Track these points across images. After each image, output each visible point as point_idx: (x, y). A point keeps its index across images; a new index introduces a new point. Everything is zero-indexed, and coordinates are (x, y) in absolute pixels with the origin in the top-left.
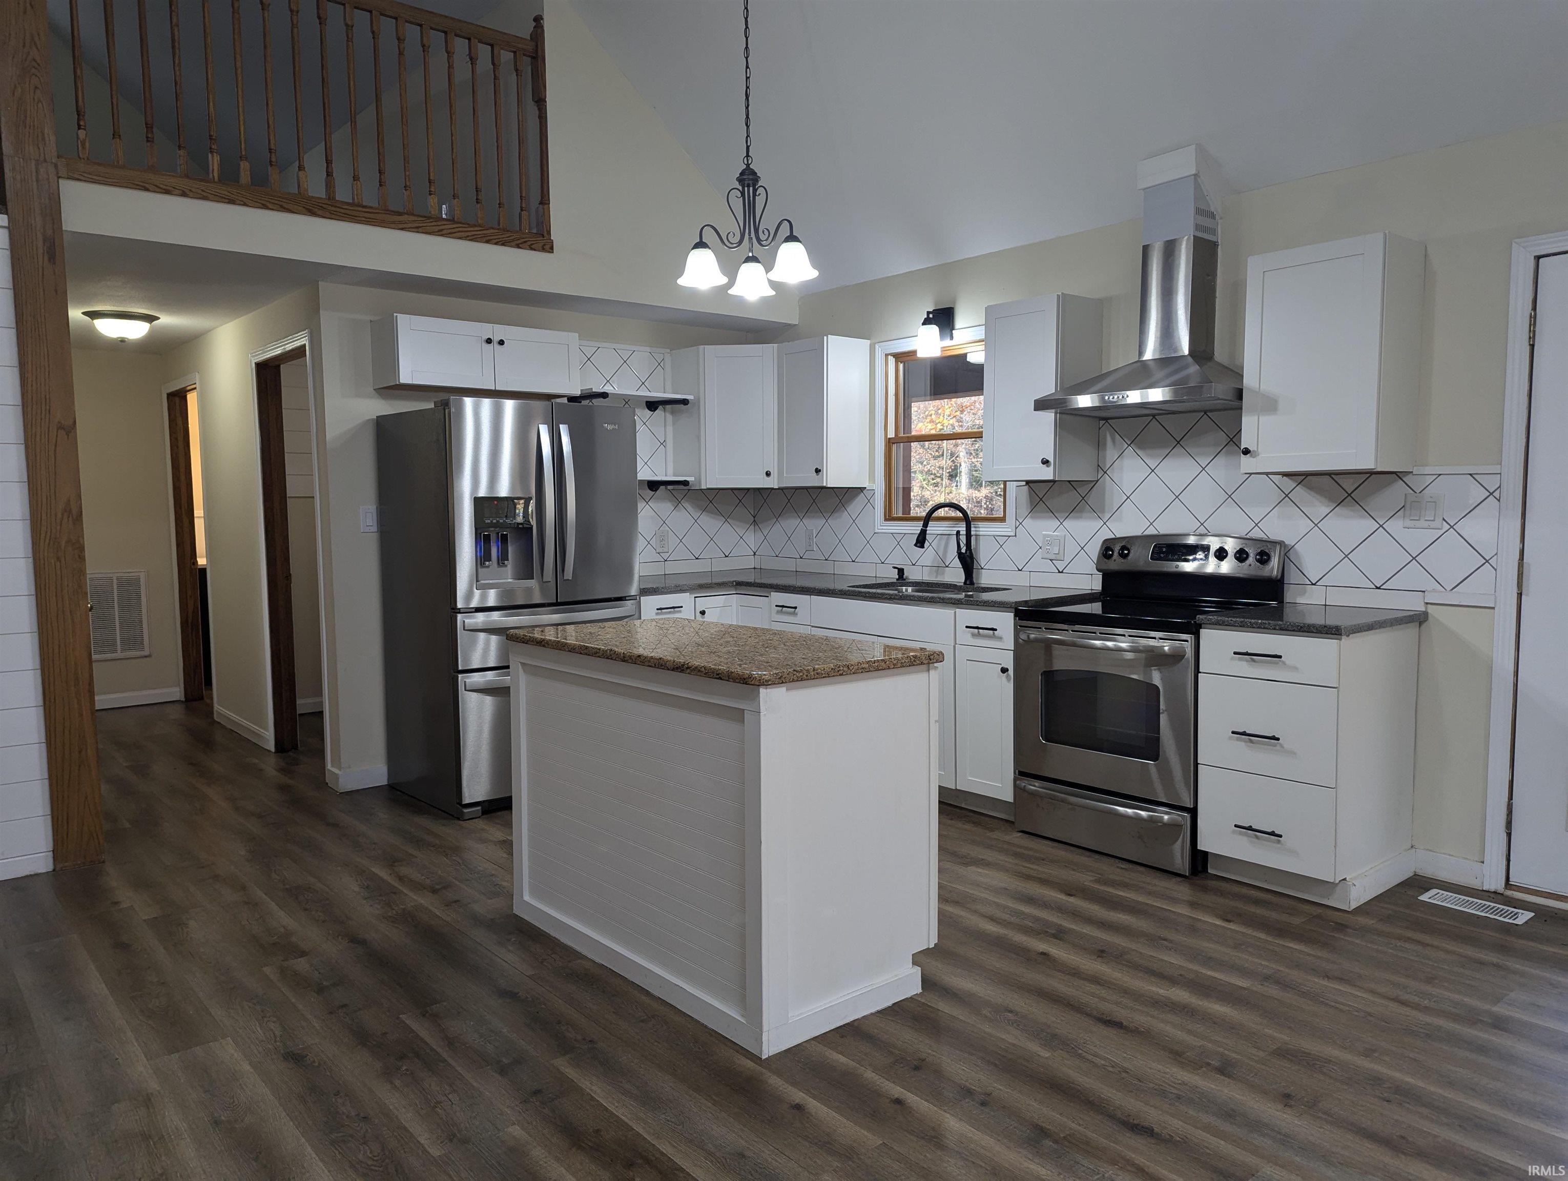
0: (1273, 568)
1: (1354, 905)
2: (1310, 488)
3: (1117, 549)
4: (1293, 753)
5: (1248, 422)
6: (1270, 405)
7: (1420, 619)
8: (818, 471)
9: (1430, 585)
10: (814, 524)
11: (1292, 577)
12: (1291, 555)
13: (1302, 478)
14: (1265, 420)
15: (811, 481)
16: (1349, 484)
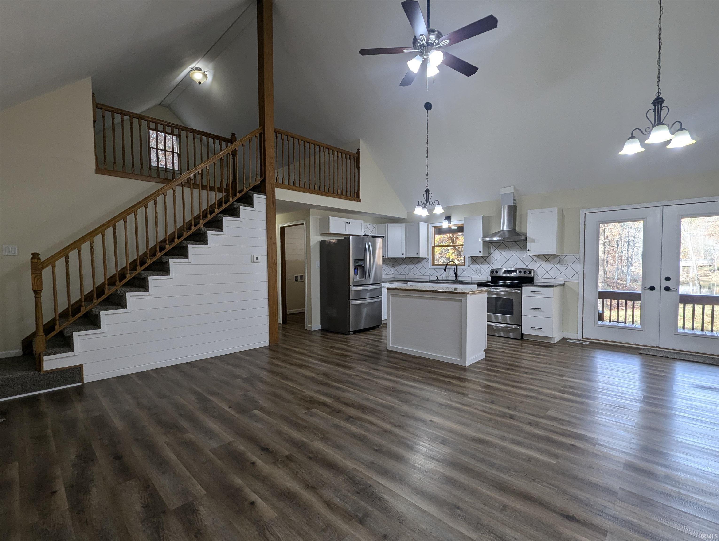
0: (532, 275)
1: (556, 342)
2: (539, 258)
3: (495, 271)
4: (543, 312)
5: (528, 244)
6: (533, 241)
7: (563, 285)
8: (417, 254)
9: (565, 278)
10: (411, 266)
11: (536, 277)
12: (535, 272)
13: (538, 256)
14: (532, 244)
15: (416, 256)
16: (548, 257)
